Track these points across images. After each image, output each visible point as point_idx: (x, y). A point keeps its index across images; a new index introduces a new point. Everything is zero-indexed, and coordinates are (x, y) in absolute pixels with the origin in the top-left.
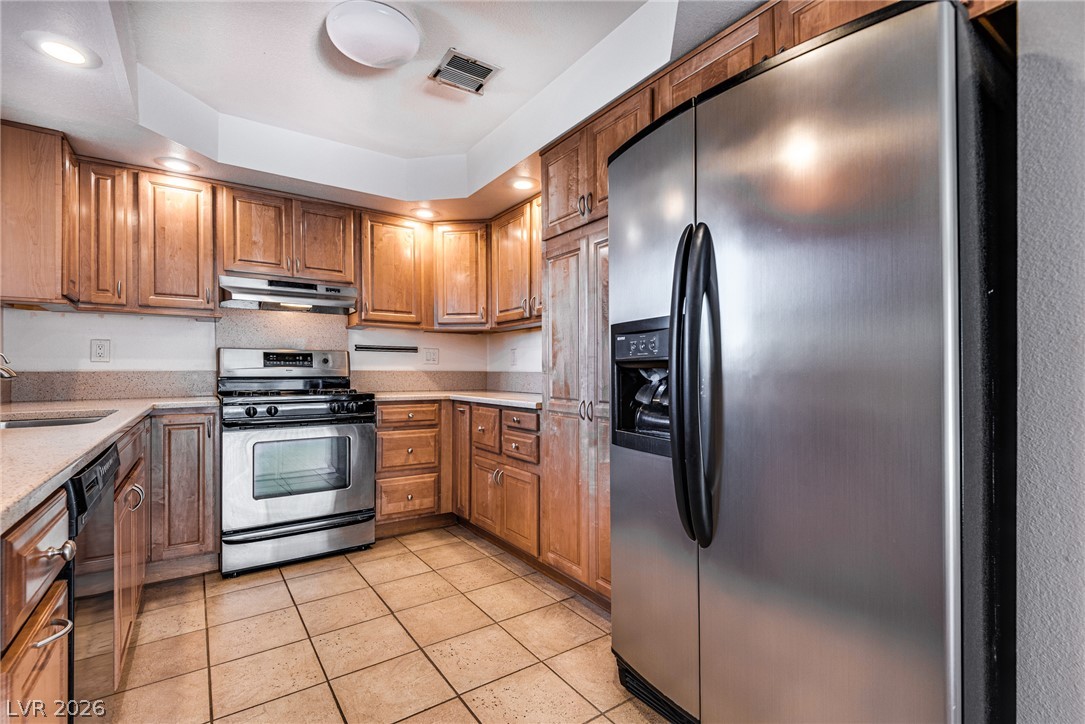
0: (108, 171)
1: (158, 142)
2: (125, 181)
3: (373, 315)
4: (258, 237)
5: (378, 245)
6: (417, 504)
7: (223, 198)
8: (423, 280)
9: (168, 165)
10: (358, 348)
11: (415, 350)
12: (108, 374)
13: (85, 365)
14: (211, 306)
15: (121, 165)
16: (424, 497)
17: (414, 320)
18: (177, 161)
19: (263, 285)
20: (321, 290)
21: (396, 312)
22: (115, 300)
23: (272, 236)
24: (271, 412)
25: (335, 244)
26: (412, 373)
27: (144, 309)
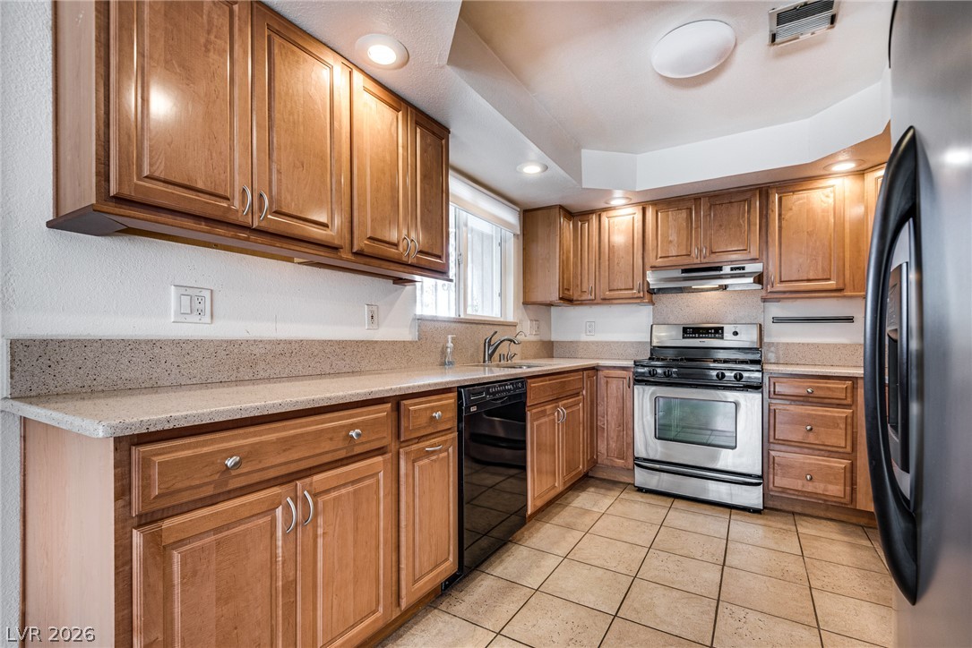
0: (585, 218)
1: (607, 193)
2: (594, 218)
3: (779, 287)
4: (673, 237)
5: (787, 215)
6: (819, 487)
7: (650, 212)
8: (847, 241)
9: (614, 203)
10: (777, 320)
11: (850, 319)
12: (593, 343)
13: (584, 338)
14: (641, 294)
15: (592, 212)
16: (831, 483)
17: (834, 287)
18: (618, 199)
19: (678, 274)
20: (727, 270)
21: (809, 280)
22: (590, 297)
23: (684, 233)
25: (740, 226)
26: (845, 346)
27: (606, 301)
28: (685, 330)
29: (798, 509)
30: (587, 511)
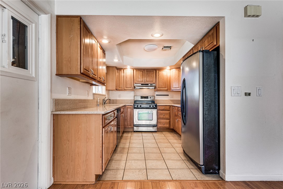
0: (120, 70)
1: (126, 66)
2: (122, 70)
3: (158, 89)
4: (139, 77)
5: (159, 75)
6: (165, 126)
7: (135, 71)
8: (168, 81)
9: (127, 68)
10: (157, 95)
11: (168, 95)
12: (120, 100)
13: (118, 99)
14: (133, 89)
15: (122, 69)
16: (167, 124)
17: (166, 89)
18: (129, 67)
19: (140, 85)
20: (149, 85)
21: (163, 88)
22: (121, 89)
23: (142, 76)
24: (140, 106)
25: (152, 76)
26: (167, 100)
27: (125, 90)
28: (141, 97)
29: (162, 130)
30: (127, 137)
